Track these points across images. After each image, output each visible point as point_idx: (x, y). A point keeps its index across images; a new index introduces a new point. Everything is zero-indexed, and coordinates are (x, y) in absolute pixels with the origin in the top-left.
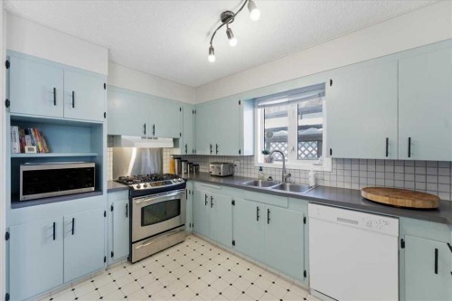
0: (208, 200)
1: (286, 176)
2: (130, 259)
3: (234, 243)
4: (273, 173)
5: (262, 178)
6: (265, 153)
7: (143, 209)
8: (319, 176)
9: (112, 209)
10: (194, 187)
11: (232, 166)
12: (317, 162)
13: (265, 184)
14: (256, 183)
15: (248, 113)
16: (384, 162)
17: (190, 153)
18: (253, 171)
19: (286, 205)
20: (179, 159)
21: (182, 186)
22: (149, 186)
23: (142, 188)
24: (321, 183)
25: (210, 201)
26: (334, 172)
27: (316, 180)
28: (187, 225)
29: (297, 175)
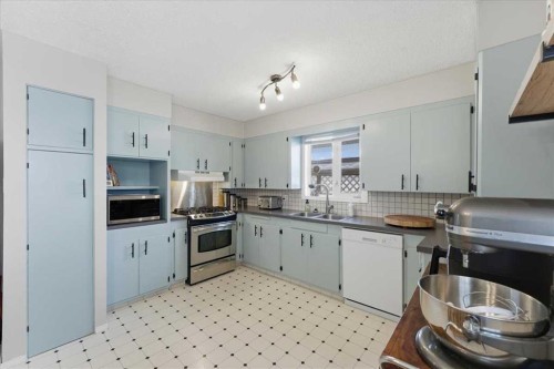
0: (258, 231)
1: (330, 208)
2: (188, 282)
3: (281, 269)
4: (319, 205)
5: (309, 211)
6: (311, 187)
7: (199, 237)
8: (358, 208)
9: (174, 235)
10: (243, 219)
11: (280, 199)
12: (357, 195)
13: (309, 215)
14: (302, 214)
15: (295, 149)
16: (401, 194)
17: (239, 186)
18: (300, 204)
19: (325, 231)
20: (228, 192)
21: (233, 218)
22: (204, 217)
23: (198, 218)
24: (359, 214)
25: (260, 232)
26: (370, 203)
27: (355, 211)
28: (237, 255)
29: (340, 206)
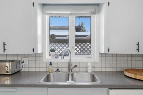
4: (60, 66)
11: (19, 63)
12: (88, 56)
18: (41, 66)
26: (103, 62)
